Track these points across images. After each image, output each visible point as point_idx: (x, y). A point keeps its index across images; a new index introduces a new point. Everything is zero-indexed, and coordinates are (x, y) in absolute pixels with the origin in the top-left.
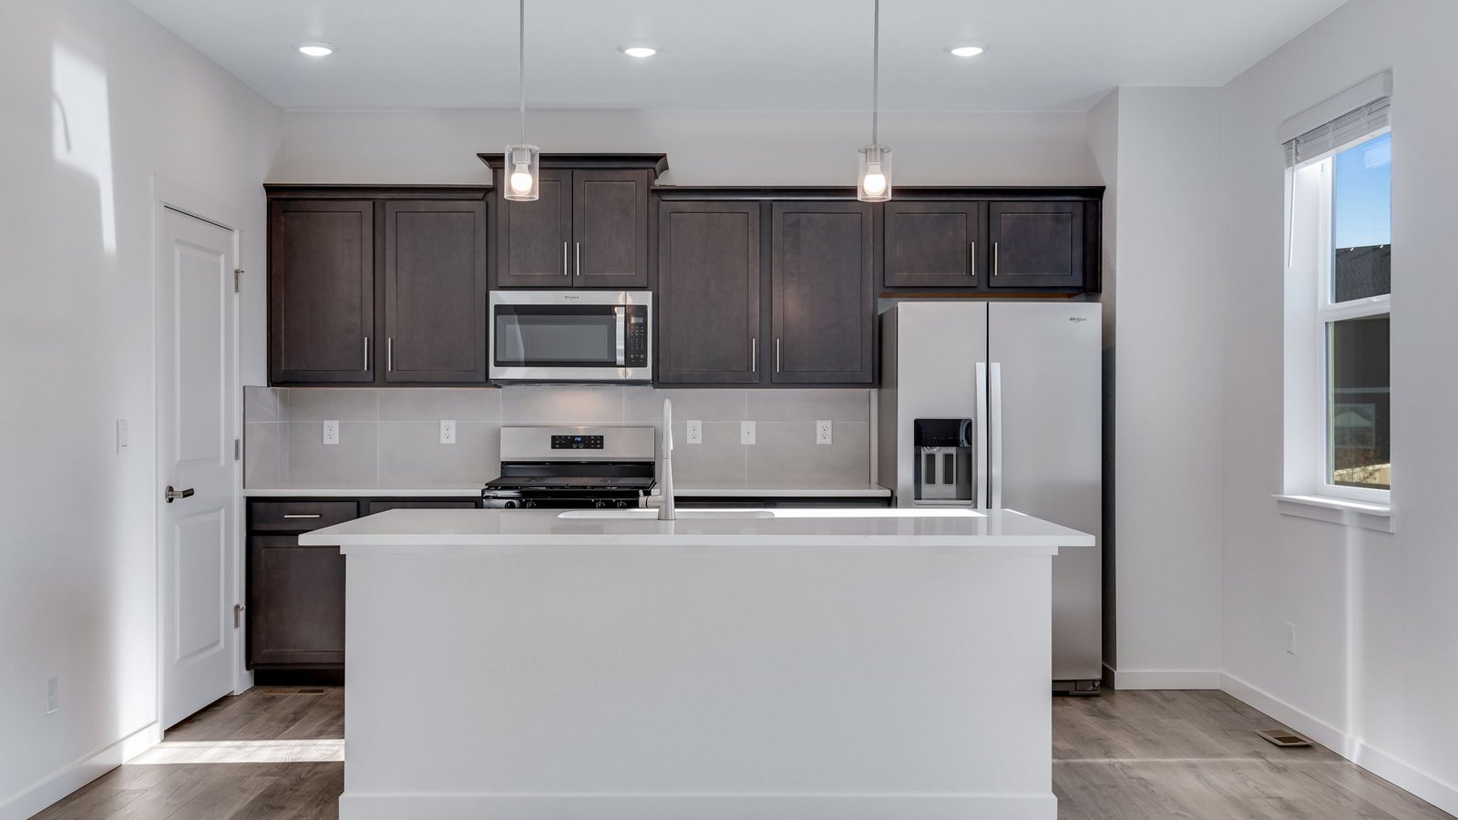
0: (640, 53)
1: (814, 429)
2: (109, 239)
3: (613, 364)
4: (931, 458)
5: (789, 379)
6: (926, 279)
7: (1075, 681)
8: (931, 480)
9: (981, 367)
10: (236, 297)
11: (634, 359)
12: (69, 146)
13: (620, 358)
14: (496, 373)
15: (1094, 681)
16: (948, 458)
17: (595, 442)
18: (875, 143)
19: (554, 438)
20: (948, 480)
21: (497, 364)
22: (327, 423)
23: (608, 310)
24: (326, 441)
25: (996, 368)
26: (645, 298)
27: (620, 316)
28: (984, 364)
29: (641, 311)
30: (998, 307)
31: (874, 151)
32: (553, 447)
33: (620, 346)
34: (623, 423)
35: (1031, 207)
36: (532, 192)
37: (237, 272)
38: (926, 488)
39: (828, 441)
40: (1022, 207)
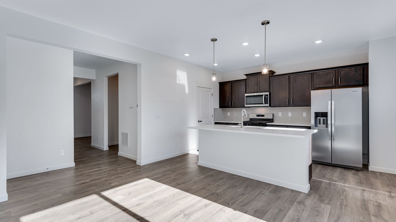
0: (257, 55)
1: (303, 114)
2: (187, 91)
3: (263, 104)
4: (320, 120)
5: (294, 105)
6: (323, 86)
7: (355, 167)
8: (320, 123)
9: (330, 102)
10: (212, 97)
11: (266, 103)
12: (179, 81)
13: (264, 103)
14: (246, 106)
15: (360, 168)
16: (324, 120)
17: (263, 116)
18: (265, 63)
19: (257, 115)
20: (324, 124)
21: (246, 104)
22: (228, 113)
23: (262, 95)
24: (228, 115)
25: (333, 102)
26: (268, 93)
27: (264, 96)
28: (330, 101)
29: (267, 95)
30: (334, 90)
31: (265, 65)
32: (257, 116)
33: (264, 101)
34: (268, 113)
35: (348, 69)
36: (216, 80)
37: (212, 94)
38: (319, 125)
39: (306, 116)
40: (346, 70)
